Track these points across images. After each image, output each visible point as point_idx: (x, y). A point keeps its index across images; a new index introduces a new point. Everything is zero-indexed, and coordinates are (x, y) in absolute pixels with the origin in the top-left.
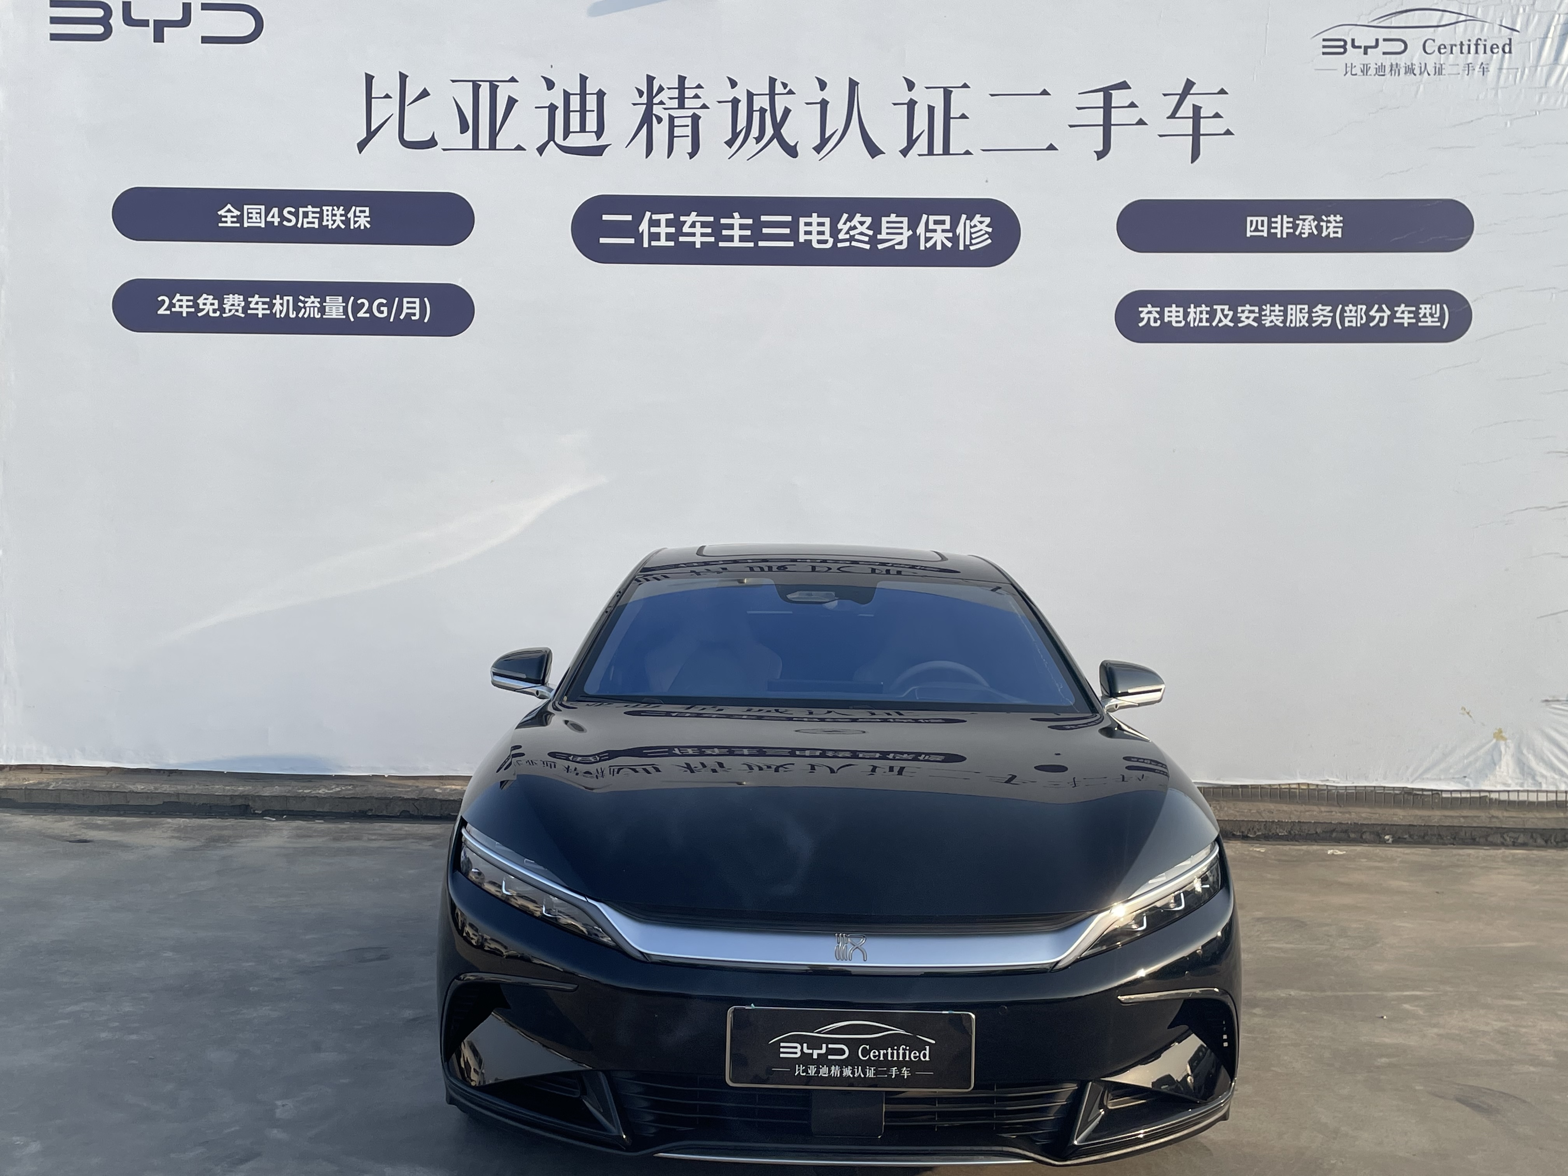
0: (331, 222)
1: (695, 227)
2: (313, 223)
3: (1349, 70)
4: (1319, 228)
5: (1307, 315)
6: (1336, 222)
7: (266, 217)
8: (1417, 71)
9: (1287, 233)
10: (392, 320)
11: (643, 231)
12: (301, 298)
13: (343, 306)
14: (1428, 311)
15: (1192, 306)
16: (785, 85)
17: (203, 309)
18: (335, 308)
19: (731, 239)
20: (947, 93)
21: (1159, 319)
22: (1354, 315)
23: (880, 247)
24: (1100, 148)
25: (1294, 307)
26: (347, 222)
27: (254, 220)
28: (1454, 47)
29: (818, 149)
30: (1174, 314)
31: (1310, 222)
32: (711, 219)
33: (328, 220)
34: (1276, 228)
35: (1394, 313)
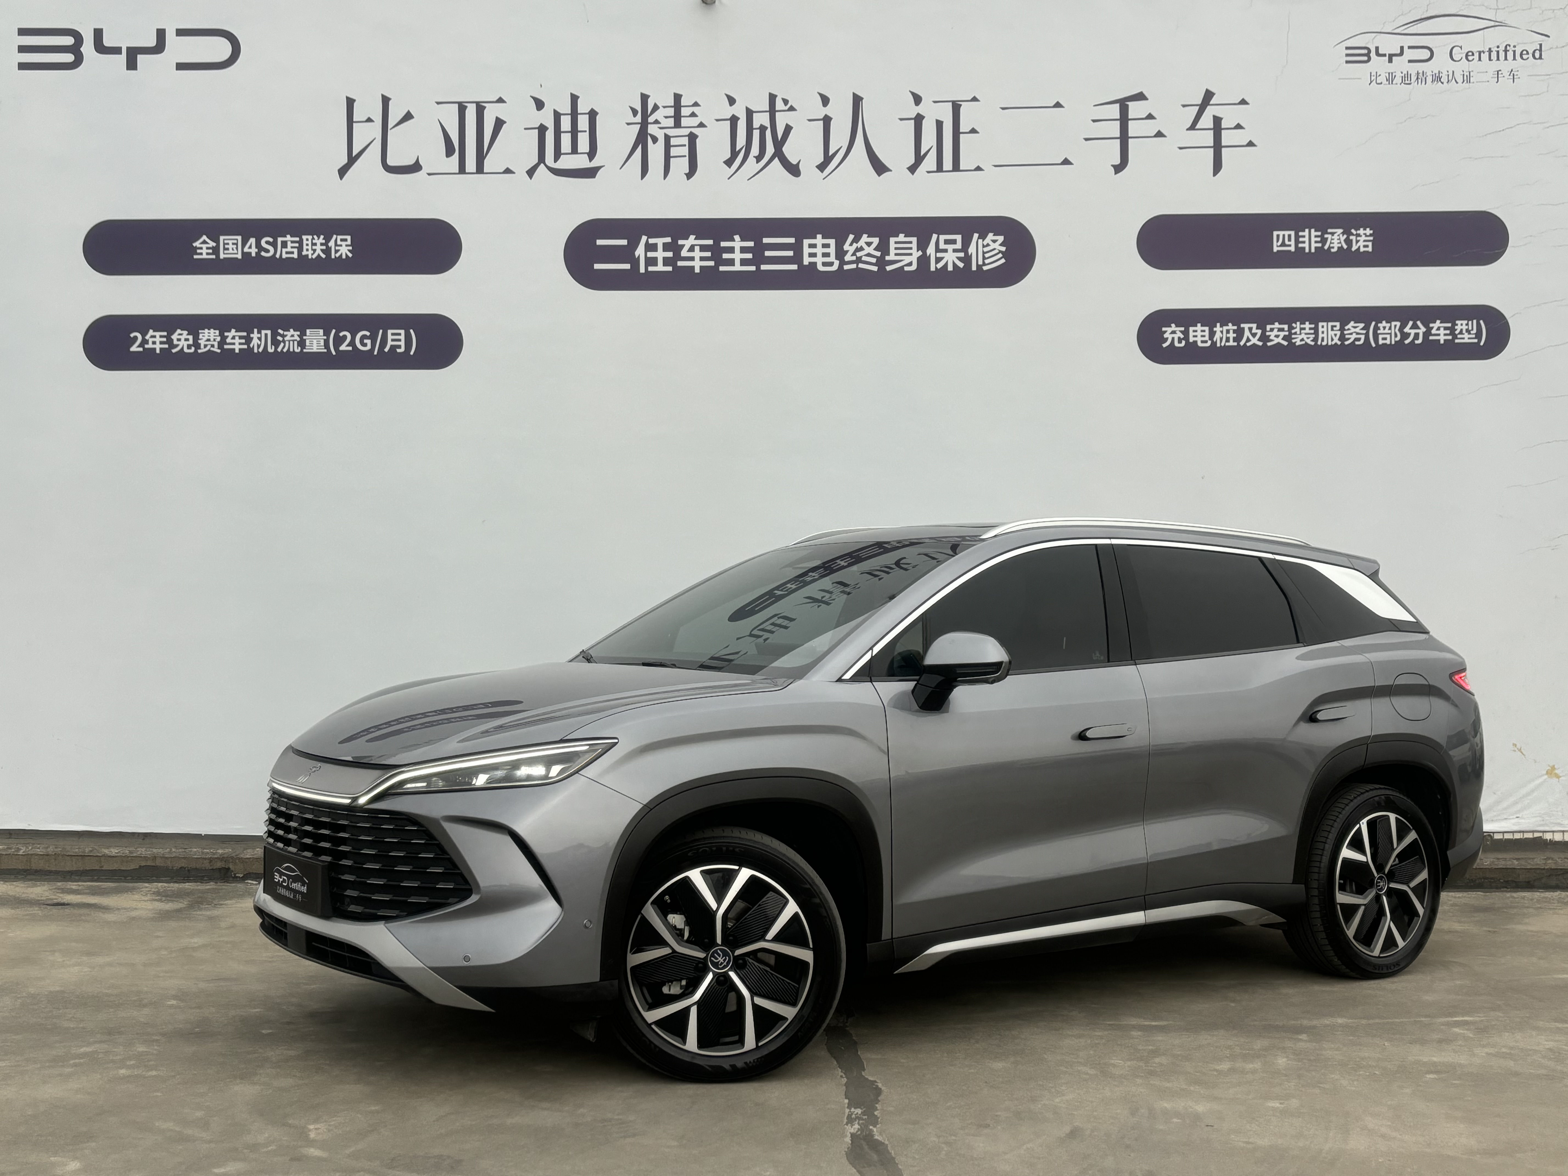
0: (310, 252)
1: (694, 251)
2: (293, 253)
3: (1373, 79)
4: (1348, 242)
5: (1339, 333)
6: (1366, 236)
7: (243, 245)
8: (1443, 80)
9: (1316, 248)
10: (376, 353)
11: (639, 256)
12: (280, 331)
13: (325, 340)
14: (1464, 327)
15: (1218, 325)
16: (786, 102)
17: (177, 346)
18: (315, 341)
19: (731, 262)
20: (956, 107)
21: (1183, 339)
22: (1388, 332)
23: (889, 268)
24: (1117, 161)
25: (1325, 324)
26: (327, 251)
27: (231, 251)
28: (1482, 54)
29: (822, 167)
30: (1199, 334)
31: (1339, 235)
32: (710, 242)
33: (307, 250)
34: (1304, 242)
35: (1429, 330)
